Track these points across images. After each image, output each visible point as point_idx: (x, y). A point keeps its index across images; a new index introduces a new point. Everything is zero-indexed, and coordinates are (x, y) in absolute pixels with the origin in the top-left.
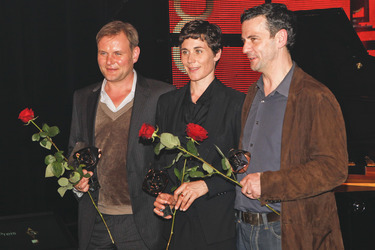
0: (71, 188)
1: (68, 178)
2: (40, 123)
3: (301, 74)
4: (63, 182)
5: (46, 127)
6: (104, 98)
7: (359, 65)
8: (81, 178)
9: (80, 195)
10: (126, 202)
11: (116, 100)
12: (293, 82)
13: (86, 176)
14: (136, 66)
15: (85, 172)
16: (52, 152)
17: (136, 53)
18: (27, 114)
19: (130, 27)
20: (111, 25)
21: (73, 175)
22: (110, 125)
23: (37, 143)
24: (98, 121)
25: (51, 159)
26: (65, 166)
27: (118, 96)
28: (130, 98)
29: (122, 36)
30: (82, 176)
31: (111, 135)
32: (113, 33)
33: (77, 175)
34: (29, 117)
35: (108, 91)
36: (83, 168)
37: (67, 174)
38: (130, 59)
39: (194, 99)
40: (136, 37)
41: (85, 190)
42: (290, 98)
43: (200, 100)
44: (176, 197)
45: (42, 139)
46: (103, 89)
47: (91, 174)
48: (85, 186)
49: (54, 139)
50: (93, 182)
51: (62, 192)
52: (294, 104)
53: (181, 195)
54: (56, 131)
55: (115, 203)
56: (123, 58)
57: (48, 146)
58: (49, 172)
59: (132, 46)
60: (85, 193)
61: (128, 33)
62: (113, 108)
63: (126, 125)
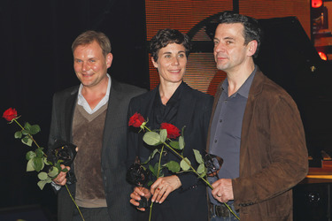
0: (49, 181)
1: (47, 172)
2: (22, 121)
3: (261, 78)
4: (43, 176)
5: (28, 126)
6: (81, 101)
7: (313, 68)
8: (59, 172)
9: (58, 188)
10: (101, 196)
11: (92, 103)
13: (64, 171)
14: (109, 71)
15: (63, 167)
16: (33, 148)
17: (109, 59)
18: (11, 113)
19: (102, 36)
20: (84, 35)
21: (52, 170)
22: (86, 126)
23: (19, 140)
24: (75, 122)
25: (31, 155)
26: (45, 161)
27: (94, 99)
28: (104, 101)
29: (94, 44)
30: (60, 170)
31: (87, 135)
32: (87, 42)
33: (56, 169)
34: (12, 116)
35: (85, 95)
36: (61, 163)
37: (46, 169)
38: (104, 65)
39: (164, 101)
40: (108, 44)
41: (63, 183)
42: (250, 98)
43: (170, 102)
44: (152, 191)
45: (23, 136)
46: (80, 93)
47: (69, 168)
48: (63, 180)
49: (35, 137)
50: (70, 176)
51: (41, 185)
52: (252, 103)
53: (157, 188)
54: (37, 129)
55: (91, 197)
56: (97, 64)
57: (29, 143)
58: (30, 167)
59: (105, 53)
60: (62, 186)
61: (100, 42)
62: (89, 110)
63: (100, 126)
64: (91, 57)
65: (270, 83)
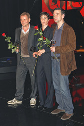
1: (14, 49)
5: (8, 37)
6: (22, 31)
9: (17, 53)
10: (28, 55)
12: (64, 26)
16: (10, 43)
17: (30, 20)
19: (28, 13)
20: (23, 13)
22: (24, 37)
25: (9, 45)
26: (13, 46)
27: (25, 30)
32: (24, 15)
36: (17, 47)
38: (28, 21)
40: (29, 16)
45: (7, 40)
47: (19, 48)
51: (12, 52)
56: (26, 21)
58: (9, 48)
59: (28, 18)
61: (27, 15)
62: (24, 33)
63: (27, 37)
64: (25, 19)
65: (68, 25)
